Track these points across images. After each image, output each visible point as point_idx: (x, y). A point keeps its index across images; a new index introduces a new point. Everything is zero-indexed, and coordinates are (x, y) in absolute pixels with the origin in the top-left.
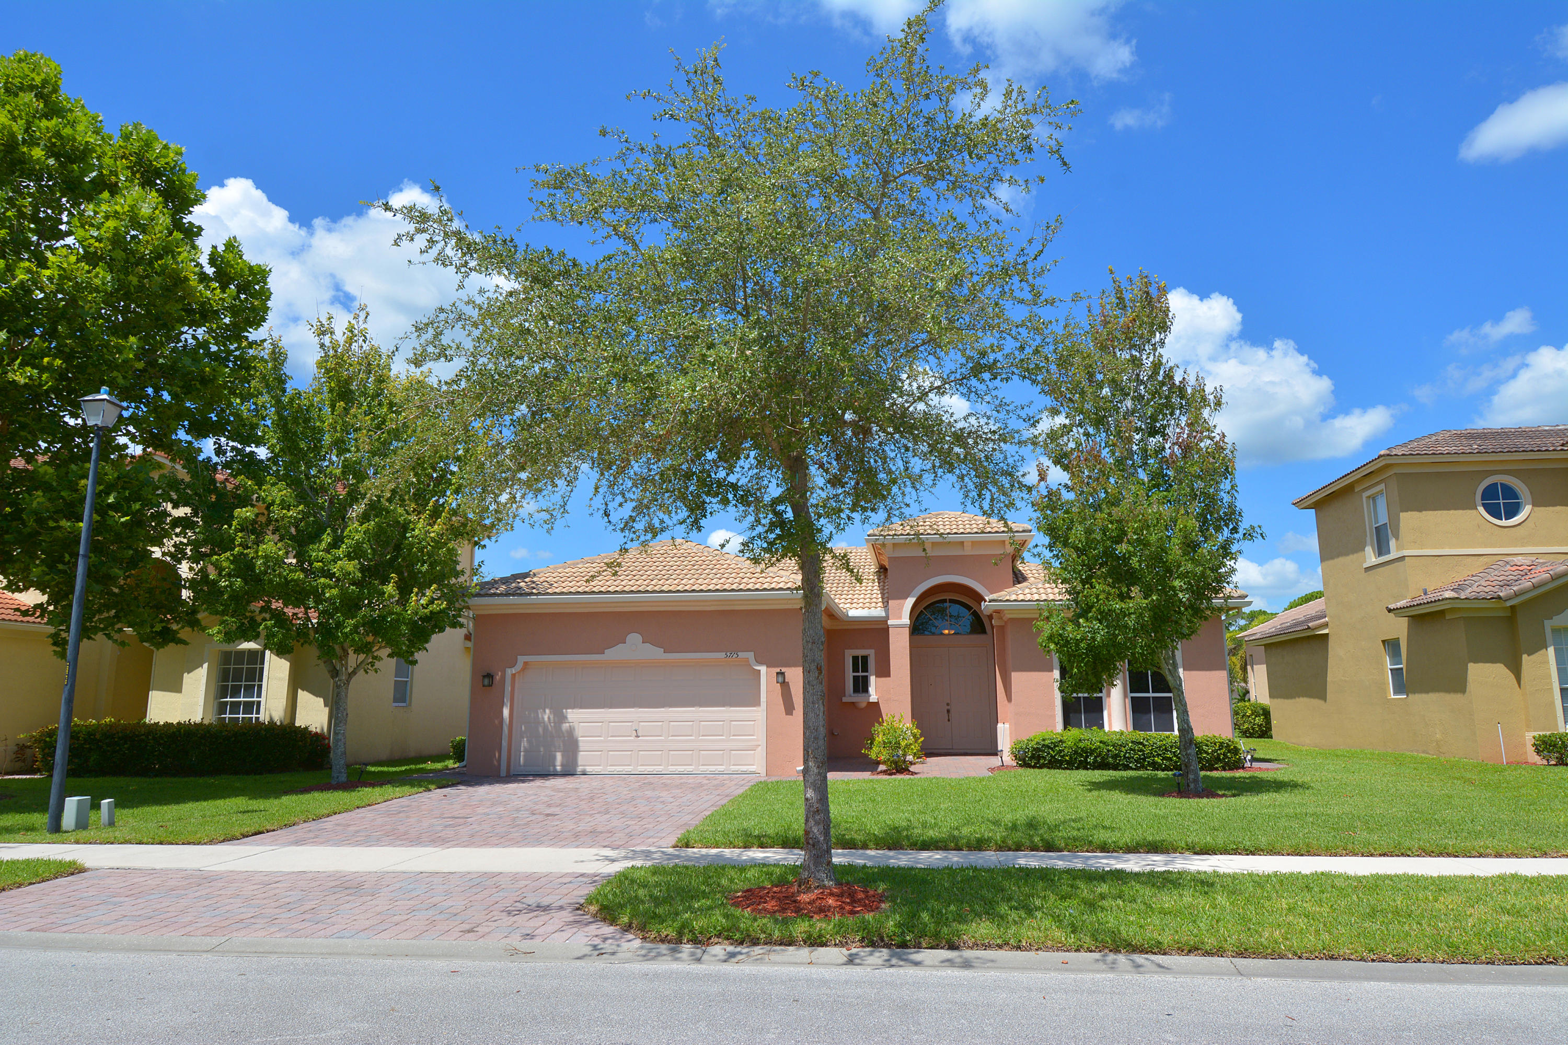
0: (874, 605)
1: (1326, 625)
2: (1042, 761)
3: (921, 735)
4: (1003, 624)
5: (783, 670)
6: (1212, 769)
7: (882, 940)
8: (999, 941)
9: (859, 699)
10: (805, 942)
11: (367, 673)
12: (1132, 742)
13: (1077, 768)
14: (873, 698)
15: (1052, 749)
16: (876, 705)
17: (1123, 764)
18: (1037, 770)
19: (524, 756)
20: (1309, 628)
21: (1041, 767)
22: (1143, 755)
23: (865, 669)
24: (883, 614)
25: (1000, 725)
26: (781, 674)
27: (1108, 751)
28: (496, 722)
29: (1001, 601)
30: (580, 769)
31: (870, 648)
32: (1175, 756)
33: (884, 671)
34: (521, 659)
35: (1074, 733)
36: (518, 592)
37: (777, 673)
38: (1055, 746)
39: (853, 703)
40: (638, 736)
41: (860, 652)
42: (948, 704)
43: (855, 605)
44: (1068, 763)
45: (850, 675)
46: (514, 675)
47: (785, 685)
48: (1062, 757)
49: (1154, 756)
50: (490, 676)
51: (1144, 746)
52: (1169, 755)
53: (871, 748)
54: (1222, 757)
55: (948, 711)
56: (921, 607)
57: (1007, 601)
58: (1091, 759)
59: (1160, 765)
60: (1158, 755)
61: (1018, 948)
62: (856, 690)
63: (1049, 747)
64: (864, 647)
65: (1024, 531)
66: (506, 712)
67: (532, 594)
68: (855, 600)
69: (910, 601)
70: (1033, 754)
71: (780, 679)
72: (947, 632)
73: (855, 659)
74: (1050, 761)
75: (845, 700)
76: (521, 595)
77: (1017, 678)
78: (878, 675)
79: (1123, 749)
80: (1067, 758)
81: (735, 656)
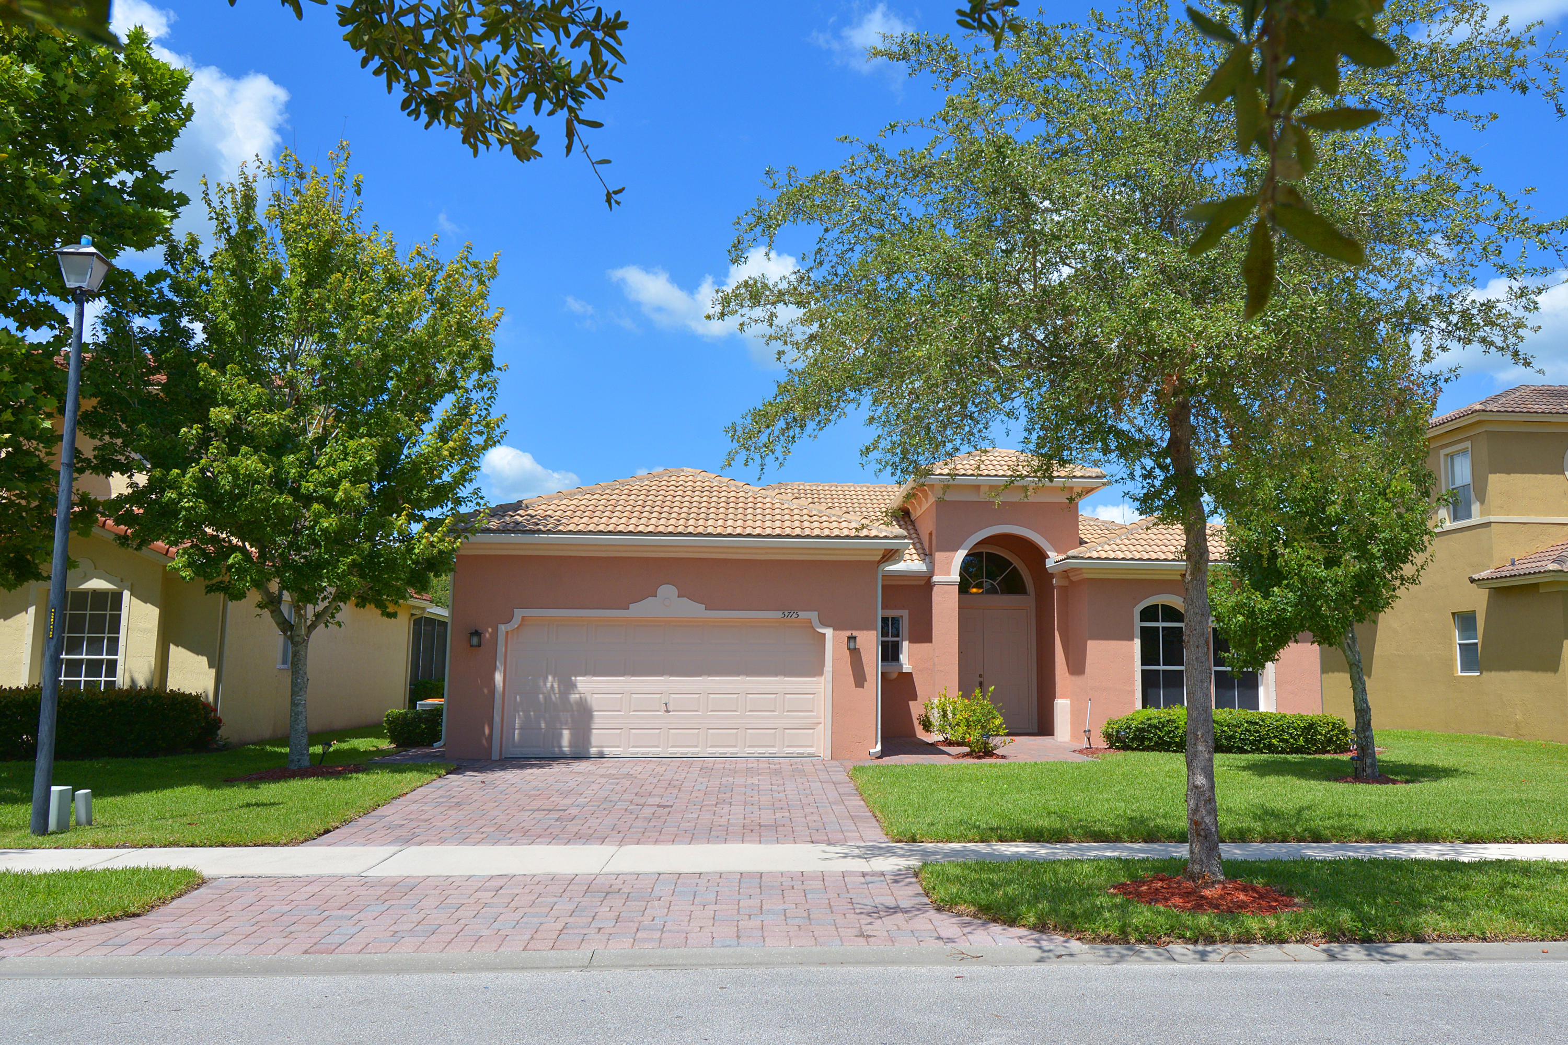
2: (1146, 743)
4: (1067, 585)
5: (855, 633)
6: (1325, 751)
7: (1345, 935)
8: (1464, 933)
9: (888, 668)
10: (1264, 939)
11: (327, 626)
14: (907, 668)
15: (1159, 729)
16: (910, 675)
17: (1238, 747)
18: (1138, 753)
19: (520, 734)
21: (1145, 750)
23: (897, 634)
25: (1058, 704)
26: (852, 638)
28: (486, 691)
29: (1082, 558)
30: (593, 751)
31: (903, 608)
32: (1292, 738)
33: (921, 636)
34: (519, 614)
35: (1152, 712)
36: (517, 528)
37: (849, 638)
38: (1163, 726)
40: (667, 711)
41: (891, 613)
42: (980, 676)
44: (1177, 744)
46: (508, 634)
47: (855, 653)
48: (1170, 738)
49: (1270, 738)
50: (477, 633)
51: (1260, 726)
52: (1286, 737)
54: (1335, 738)
55: (980, 684)
57: (1090, 558)
59: (1277, 747)
60: (1275, 737)
61: (1484, 939)
62: (885, 658)
63: (1156, 727)
64: (895, 608)
65: (1097, 477)
66: (498, 677)
67: (539, 532)
69: (960, 555)
70: (1135, 735)
71: (851, 645)
72: (976, 590)
73: (885, 620)
74: (1156, 742)
76: (524, 532)
77: (1095, 647)
78: (913, 640)
79: (1239, 731)
80: (1177, 740)
81: (795, 615)
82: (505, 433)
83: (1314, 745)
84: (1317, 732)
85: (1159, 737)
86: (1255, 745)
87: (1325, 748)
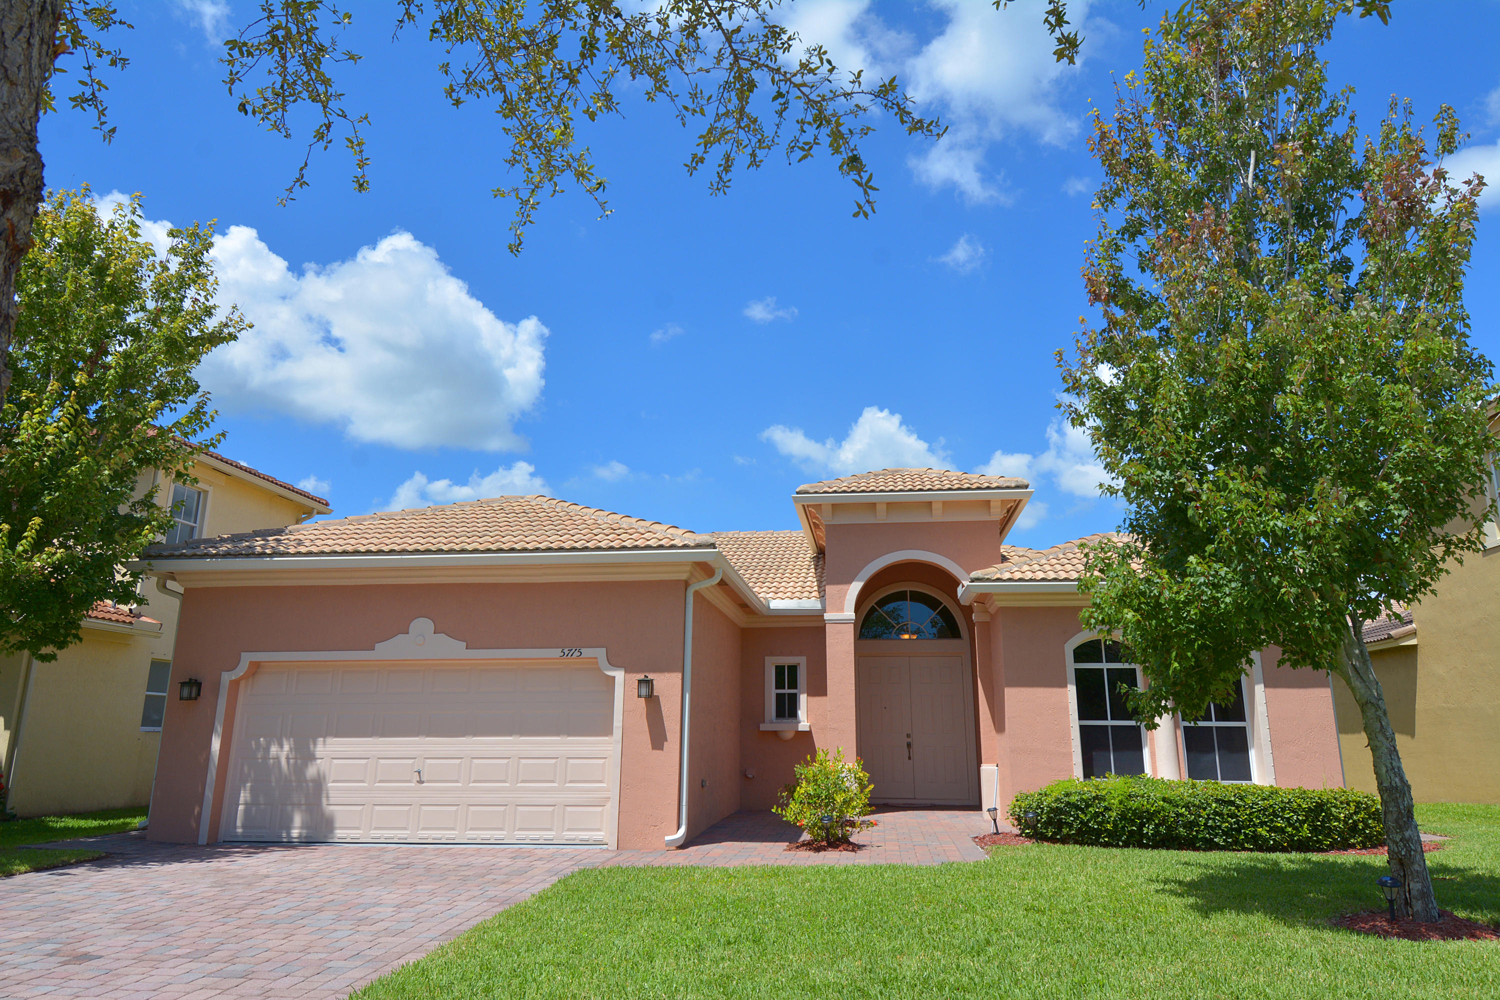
0: (806, 594)
1: (1414, 633)
2: (1065, 831)
3: (870, 781)
4: (987, 619)
5: (651, 675)
6: (1345, 846)
9: (784, 727)
12: (1217, 801)
13: (1126, 845)
14: (804, 724)
15: (1082, 810)
16: (808, 735)
17: (1204, 838)
19: (247, 811)
20: (1390, 637)
21: (1064, 841)
22: (1237, 822)
23: (793, 684)
24: (818, 606)
25: (984, 767)
26: (648, 683)
27: (1178, 815)
28: (197, 758)
29: (988, 580)
31: (800, 654)
32: (1290, 825)
33: (819, 689)
34: (247, 657)
35: (1100, 782)
36: (241, 552)
37: (640, 682)
38: (1087, 806)
39: (775, 733)
40: (421, 782)
41: (787, 661)
42: (908, 736)
43: (780, 595)
44: (1110, 834)
45: (771, 692)
46: (235, 684)
47: (652, 700)
48: (1099, 824)
49: (1255, 825)
50: (195, 683)
51: (1238, 807)
52: (1280, 823)
53: (787, 805)
54: (1361, 826)
55: (909, 745)
56: (871, 602)
57: (999, 580)
58: (1149, 829)
59: (1266, 840)
60: (1262, 824)
62: (780, 714)
63: (1078, 808)
64: (791, 654)
65: (1017, 487)
66: (216, 743)
68: (781, 589)
69: (856, 587)
70: (1049, 818)
71: (644, 691)
72: (906, 637)
73: (779, 670)
74: (1079, 830)
75: (763, 727)
77: (1013, 697)
78: (811, 692)
79: (1204, 814)
80: (1109, 826)
81: (578, 654)
82: (223, 435)
83: (1328, 835)
84: (1330, 817)
85: (1082, 822)
86: (1232, 836)
87: (1347, 840)
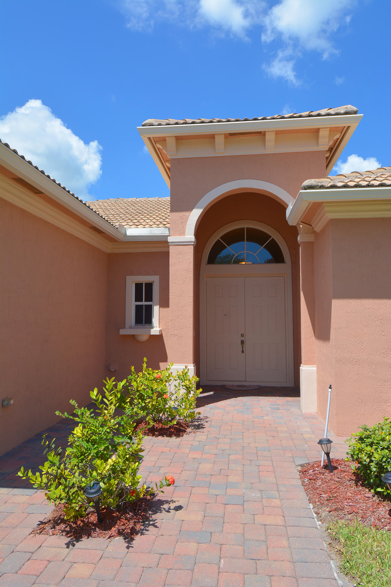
9: (140, 331)
14: (155, 330)
16: (159, 338)
23: (149, 298)
24: (166, 233)
25: (304, 369)
31: (155, 274)
39: (133, 336)
41: (144, 279)
42: (242, 335)
45: (131, 304)
55: (242, 342)
56: (217, 237)
57: (332, 187)
62: (138, 322)
64: (147, 274)
69: (196, 214)
72: (244, 263)
73: (138, 286)
75: (122, 332)
78: (161, 306)
